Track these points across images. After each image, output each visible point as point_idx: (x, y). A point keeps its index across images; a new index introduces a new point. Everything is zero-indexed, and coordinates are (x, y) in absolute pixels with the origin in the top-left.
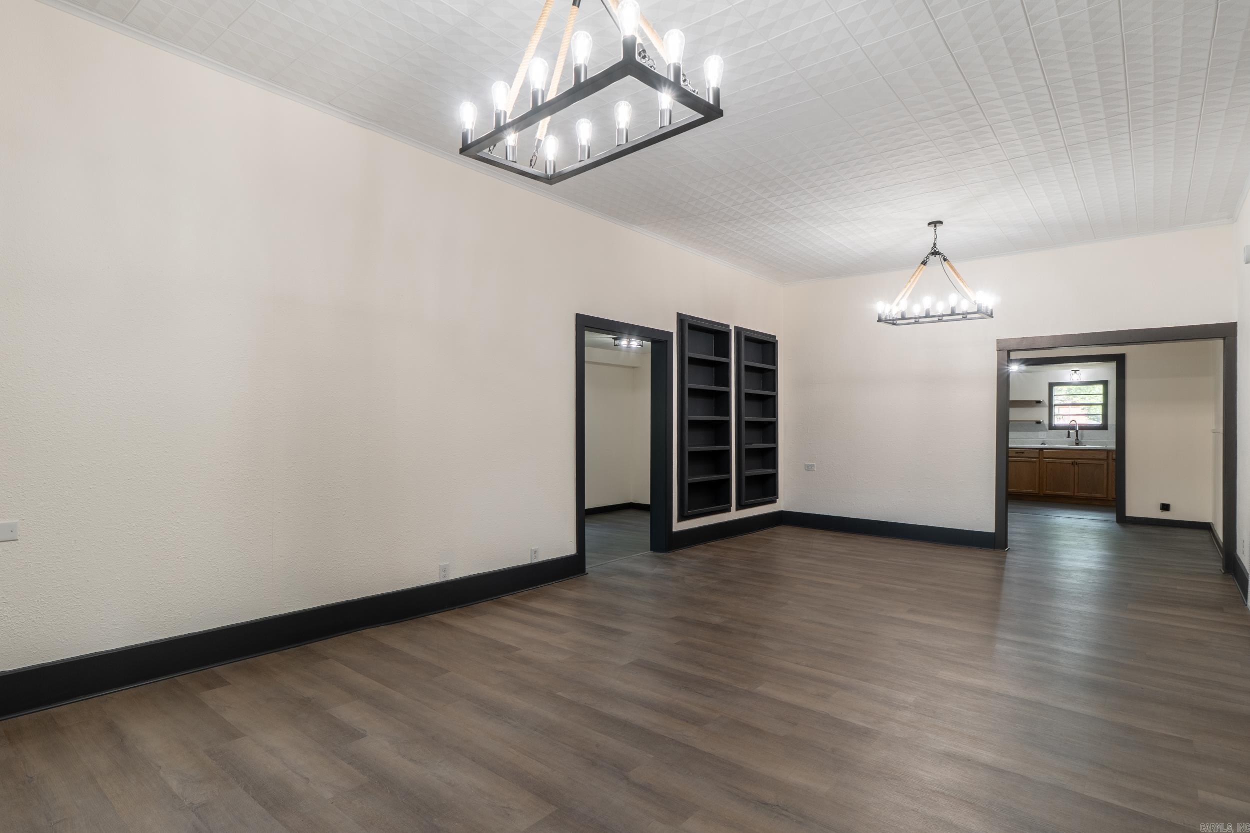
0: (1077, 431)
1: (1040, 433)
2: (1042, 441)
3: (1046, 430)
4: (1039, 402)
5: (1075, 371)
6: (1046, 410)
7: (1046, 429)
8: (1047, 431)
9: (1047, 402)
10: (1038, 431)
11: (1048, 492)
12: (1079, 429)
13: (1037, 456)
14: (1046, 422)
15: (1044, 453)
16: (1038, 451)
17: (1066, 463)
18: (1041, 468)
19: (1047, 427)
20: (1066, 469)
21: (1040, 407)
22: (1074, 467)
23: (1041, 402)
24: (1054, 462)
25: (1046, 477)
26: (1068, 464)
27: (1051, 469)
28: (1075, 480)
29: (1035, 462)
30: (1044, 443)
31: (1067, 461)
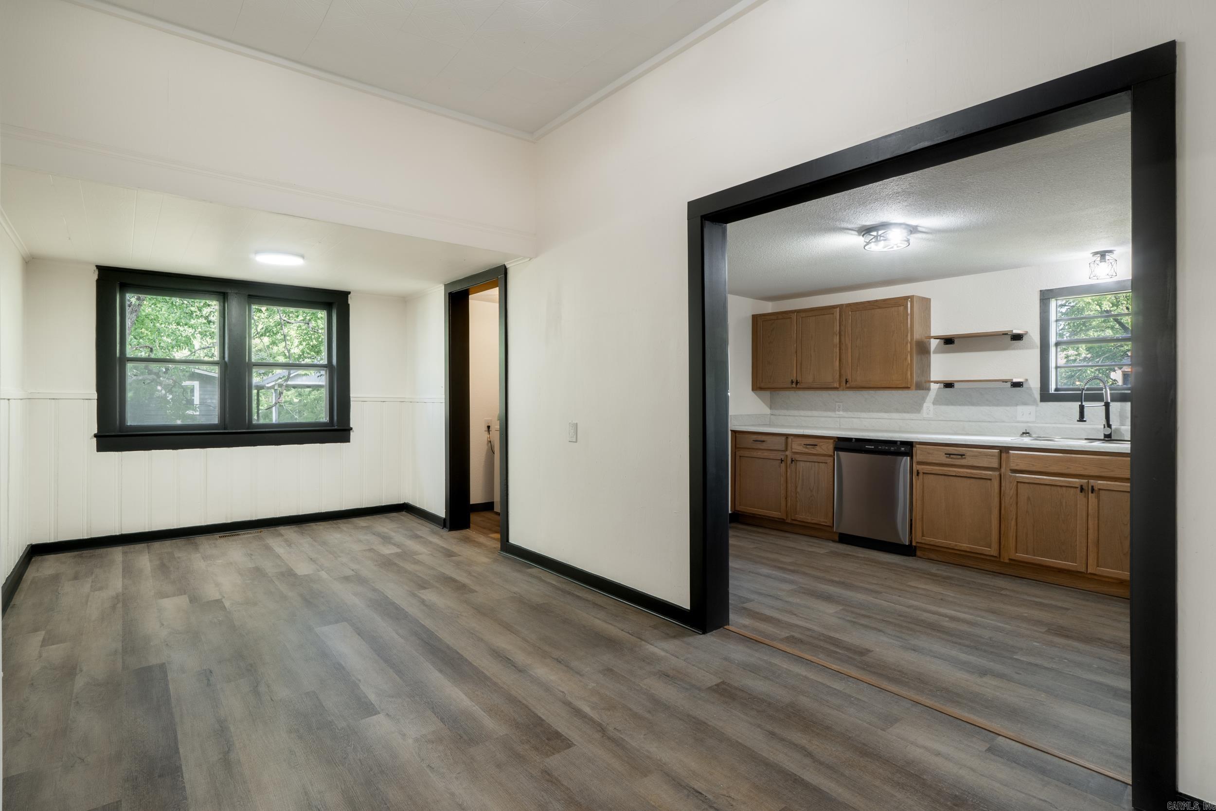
0: (1107, 405)
1: (1021, 409)
2: (1023, 428)
3: (1034, 403)
4: (1017, 337)
5: (1103, 255)
6: (1035, 354)
7: (1035, 400)
8: (1037, 405)
9: (1035, 336)
10: (1017, 405)
11: (1021, 556)
12: (1112, 400)
13: (996, 465)
14: (1035, 384)
15: (1011, 458)
16: (997, 454)
17: (1067, 487)
18: (1003, 495)
19: (1037, 396)
20: (1066, 502)
21: (1020, 349)
22: (1085, 497)
23: (1022, 338)
24: (1036, 482)
25: (1014, 517)
26: (1070, 489)
27: (1029, 498)
28: (1091, 531)
29: (990, 479)
30: (1028, 433)
31: (1069, 482)
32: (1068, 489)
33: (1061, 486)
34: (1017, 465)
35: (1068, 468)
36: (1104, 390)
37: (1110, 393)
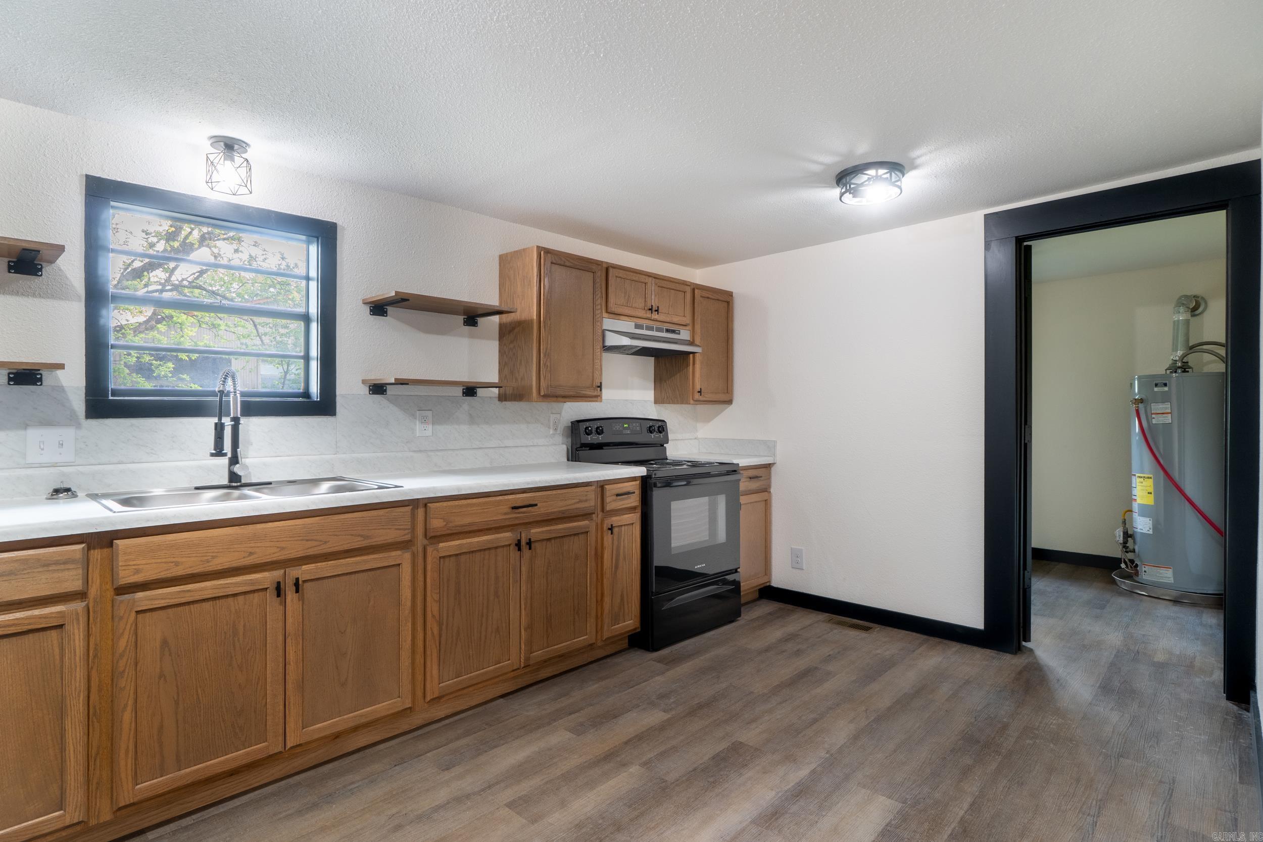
0: (236, 423)
1: (36, 435)
3: (71, 420)
10: (25, 426)
13: (77, 585)
15: (120, 559)
16: (79, 556)
17: (245, 593)
18: (95, 656)
19: (78, 403)
20: (244, 626)
21: (34, 295)
22: (281, 604)
23: (41, 270)
24: (183, 600)
25: (131, 702)
26: (251, 596)
27: (165, 643)
28: (291, 668)
29: (61, 626)
30: (68, 490)
31: (252, 582)
32: (247, 596)
33: (235, 595)
34: (137, 571)
35: (251, 554)
36: (232, 395)
37: (242, 402)
